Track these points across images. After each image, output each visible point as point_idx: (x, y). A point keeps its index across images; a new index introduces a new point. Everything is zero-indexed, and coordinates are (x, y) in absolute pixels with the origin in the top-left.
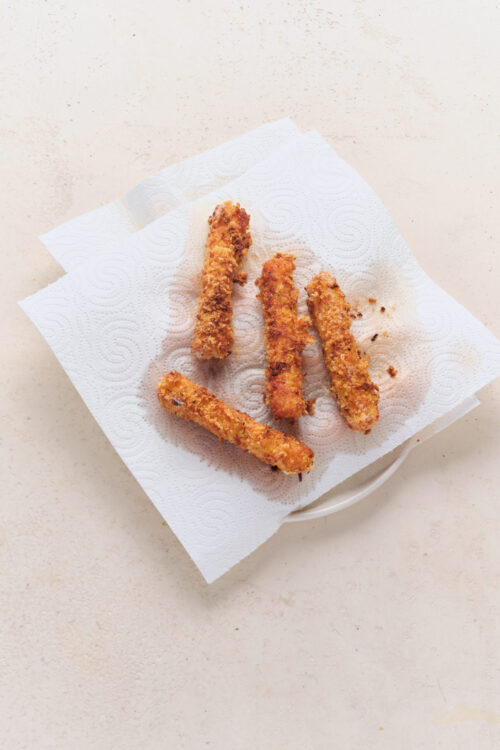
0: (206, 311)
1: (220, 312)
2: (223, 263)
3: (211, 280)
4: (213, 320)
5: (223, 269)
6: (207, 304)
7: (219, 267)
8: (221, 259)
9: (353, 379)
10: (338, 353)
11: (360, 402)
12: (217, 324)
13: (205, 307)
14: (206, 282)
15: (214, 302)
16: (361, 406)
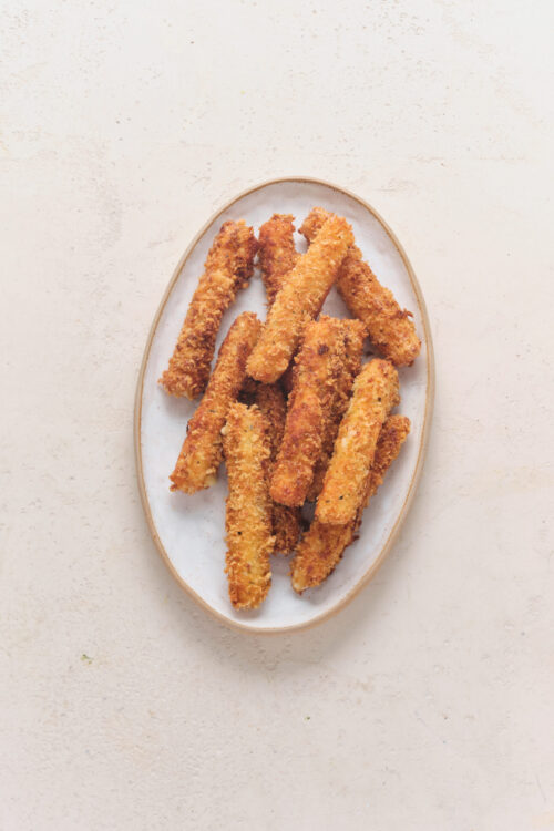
0: (189, 345)
1: (204, 351)
2: (221, 295)
3: (204, 311)
4: (195, 358)
5: (219, 302)
6: (194, 338)
7: (215, 298)
8: (220, 289)
9: (385, 310)
10: (360, 286)
11: (400, 332)
12: (198, 363)
13: (190, 341)
14: (197, 311)
15: (202, 339)
16: (401, 335)
